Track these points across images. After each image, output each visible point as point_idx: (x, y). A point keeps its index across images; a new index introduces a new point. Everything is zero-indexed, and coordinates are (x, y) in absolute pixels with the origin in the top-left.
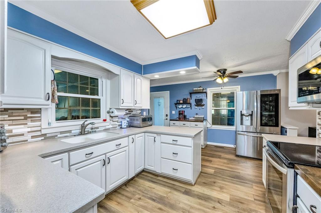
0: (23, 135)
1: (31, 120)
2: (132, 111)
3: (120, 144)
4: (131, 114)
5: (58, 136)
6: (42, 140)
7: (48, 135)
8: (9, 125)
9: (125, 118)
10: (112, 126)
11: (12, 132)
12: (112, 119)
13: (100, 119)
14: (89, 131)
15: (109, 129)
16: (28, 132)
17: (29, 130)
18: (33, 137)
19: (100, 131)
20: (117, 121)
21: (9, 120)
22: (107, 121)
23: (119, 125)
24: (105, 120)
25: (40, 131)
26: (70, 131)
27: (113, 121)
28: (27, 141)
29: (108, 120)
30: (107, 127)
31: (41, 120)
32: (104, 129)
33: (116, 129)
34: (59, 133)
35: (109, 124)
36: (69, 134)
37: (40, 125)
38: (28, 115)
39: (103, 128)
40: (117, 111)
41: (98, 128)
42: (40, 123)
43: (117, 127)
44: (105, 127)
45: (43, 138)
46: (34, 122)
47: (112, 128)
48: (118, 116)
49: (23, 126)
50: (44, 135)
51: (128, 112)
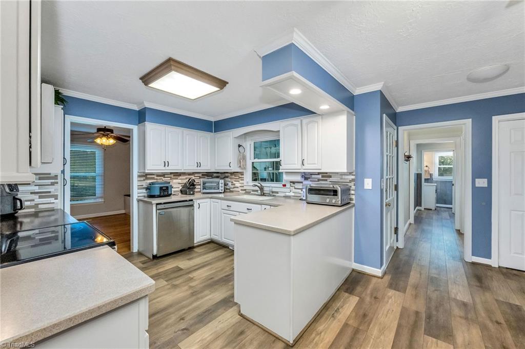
0: (238, 187)
1: (241, 179)
2: (330, 177)
4: (326, 180)
7: (247, 191)
8: (235, 181)
10: (293, 194)
11: (235, 185)
12: (293, 185)
13: (280, 183)
14: (269, 194)
15: (289, 197)
17: (240, 185)
18: (242, 190)
21: (235, 178)
22: (287, 187)
24: (284, 185)
25: (243, 187)
27: (295, 188)
28: (239, 191)
29: (288, 185)
30: (287, 194)
31: (244, 179)
34: (252, 190)
35: (290, 191)
37: (243, 183)
38: (240, 176)
39: (283, 195)
41: (277, 193)
42: (244, 181)
43: (300, 197)
44: (285, 194)
46: (242, 181)
47: (293, 196)
49: (238, 182)
50: (245, 190)
51: (320, 177)
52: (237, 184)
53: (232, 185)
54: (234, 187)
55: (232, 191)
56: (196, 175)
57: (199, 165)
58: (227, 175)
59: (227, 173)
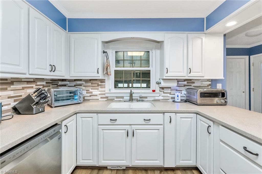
0: (97, 95)
1: (101, 87)
2: (194, 83)
3: (150, 120)
4: (191, 85)
5: (115, 99)
6: (106, 100)
7: (109, 98)
8: (92, 89)
9: (181, 91)
10: (162, 98)
11: (92, 93)
12: (162, 90)
13: (150, 89)
14: (138, 99)
15: (158, 100)
16: (99, 94)
18: (101, 98)
19: (148, 101)
20: (170, 93)
21: (92, 86)
22: (156, 92)
23: (172, 98)
24: (154, 91)
25: (105, 94)
26: (122, 97)
27: (164, 93)
28: (98, 99)
29: (158, 91)
30: (156, 98)
31: (105, 87)
32: (153, 99)
33: (169, 102)
34: (116, 97)
35: (159, 95)
36: (122, 99)
37: (104, 90)
38: (99, 84)
40: (164, 82)
41: (146, 97)
42: (105, 89)
43: (169, 99)
44: (154, 98)
45: (106, 99)
46: (102, 88)
47: (162, 99)
48: (170, 88)
49: (97, 90)
50: (107, 97)
51: (185, 83)
52: (95, 92)
53: (87, 93)
54: (90, 96)
55: (89, 100)
56: (38, 83)
57: (53, 68)
58: (79, 82)
59: (81, 80)
